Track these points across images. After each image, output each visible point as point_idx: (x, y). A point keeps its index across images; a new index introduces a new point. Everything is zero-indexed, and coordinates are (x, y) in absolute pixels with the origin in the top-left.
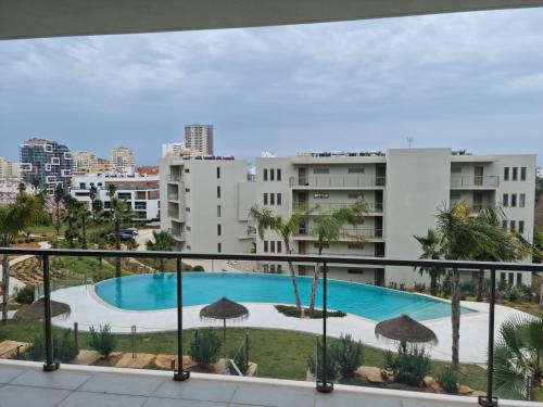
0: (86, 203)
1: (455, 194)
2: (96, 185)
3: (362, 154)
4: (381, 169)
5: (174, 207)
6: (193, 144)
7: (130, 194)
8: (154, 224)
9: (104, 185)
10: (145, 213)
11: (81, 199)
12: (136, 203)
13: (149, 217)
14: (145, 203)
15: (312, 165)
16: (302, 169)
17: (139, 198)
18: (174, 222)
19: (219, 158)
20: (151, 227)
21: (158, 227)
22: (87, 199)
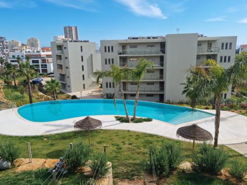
0: (16, 65)
1: (198, 57)
2: (20, 56)
3: (154, 38)
4: (163, 45)
5: (60, 67)
6: (68, 36)
7: (38, 61)
8: (51, 75)
9: (24, 56)
10: (46, 70)
11: (13, 63)
12: (42, 65)
13: (49, 72)
14: (46, 65)
15: (129, 44)
16: (124, 46)
17: (43, 63)
18: (61, 74)
19: (81, 41)
20: (50, 77)
21: (53, 77)
22: (16, 63)
